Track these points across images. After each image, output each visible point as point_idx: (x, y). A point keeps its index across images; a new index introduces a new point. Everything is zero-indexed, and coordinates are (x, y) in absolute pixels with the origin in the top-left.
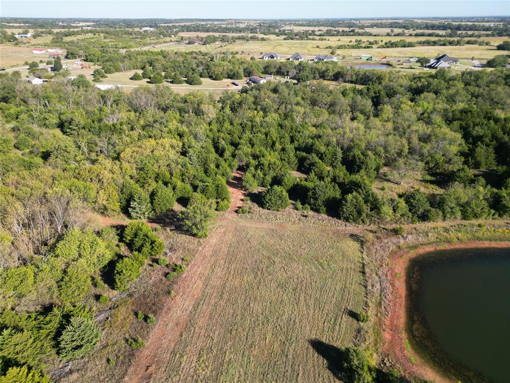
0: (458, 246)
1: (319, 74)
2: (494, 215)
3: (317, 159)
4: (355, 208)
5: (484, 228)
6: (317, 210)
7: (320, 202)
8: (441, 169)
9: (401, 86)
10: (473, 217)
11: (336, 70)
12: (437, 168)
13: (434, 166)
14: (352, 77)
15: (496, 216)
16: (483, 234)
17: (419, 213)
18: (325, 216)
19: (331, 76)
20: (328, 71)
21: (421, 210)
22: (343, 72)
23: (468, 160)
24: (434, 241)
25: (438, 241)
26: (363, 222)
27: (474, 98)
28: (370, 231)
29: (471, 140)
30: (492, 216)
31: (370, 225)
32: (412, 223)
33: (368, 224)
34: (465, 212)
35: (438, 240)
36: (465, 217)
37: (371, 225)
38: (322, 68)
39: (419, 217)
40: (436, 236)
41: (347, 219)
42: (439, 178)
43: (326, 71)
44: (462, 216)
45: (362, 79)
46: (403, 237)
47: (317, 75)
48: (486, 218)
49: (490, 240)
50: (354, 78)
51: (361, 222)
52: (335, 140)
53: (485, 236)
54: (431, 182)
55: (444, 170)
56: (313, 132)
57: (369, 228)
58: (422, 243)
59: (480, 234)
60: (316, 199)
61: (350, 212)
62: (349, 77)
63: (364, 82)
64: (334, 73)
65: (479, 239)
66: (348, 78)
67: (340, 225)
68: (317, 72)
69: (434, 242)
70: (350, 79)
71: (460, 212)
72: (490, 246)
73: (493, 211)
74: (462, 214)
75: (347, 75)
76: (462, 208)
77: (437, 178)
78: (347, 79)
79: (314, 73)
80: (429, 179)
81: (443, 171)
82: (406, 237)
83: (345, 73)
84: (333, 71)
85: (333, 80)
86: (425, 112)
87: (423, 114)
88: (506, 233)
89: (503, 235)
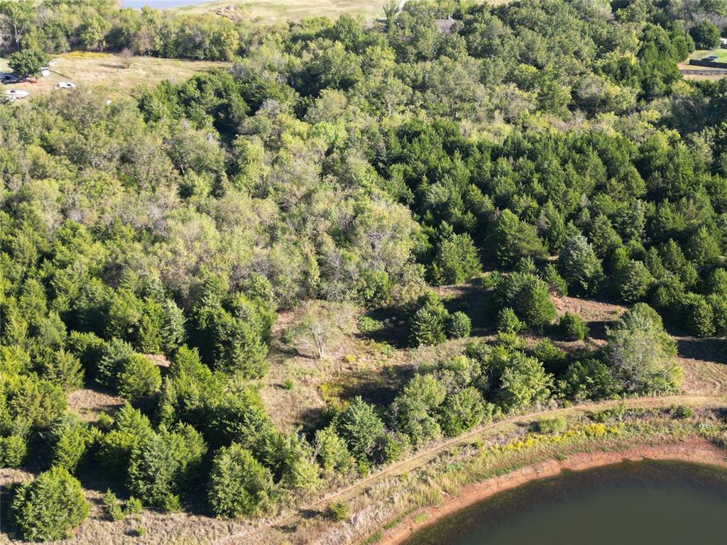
0: (448, 507)
1: (68, 36)
2: (494, 412)
3: (126, 349)
4: (242, 482)
5: (484, 447)
6: (157, 506)
7: (161, 485)
8: (389, 298)
9: (271, 69)
10: (462, 428)
11: (109, 26)
12: (382, 298)
13: (375, 295)
14: (152, 41)
15: (499, 413)
16: (484, 462)
17: (368, 450)
18: (180, 516)
19: (100, 42)
20: (90, 29)
21: (371, 443)
22: (127, 30)
23: (433, 269)
24: (407, 509)
25: (413, 508)
26: (265, 510)
27: (418, 94)
28: (283, 528)
29: (429, 215)
30: (493, 414)
31: (279, 514)
32: (360, 477)
33: (275, 513)
34: (446, 422)
35: (412, 505)
36: (448, 432)
37: (283, 512)
38: (70, 22)
39: (370, 458)
40: (407, 496)
41: (231, 514)
42: (390, 322)
43: (84, 27)
44: (444, 432)
45: (177, 44)
46: (349, 521)
47: (64, 42)
48: (482, 423)
49: (498, 475)
50: (159, 43)
51: (260, 513)
52: (156, 276)
53: (488, 467)
54: (377, 336)
55: (395, 300)
56: (99, 257)
57: (279, 521)
58: (385, 523)
59: (477, 467)
60: (151, 480)
61: (234, 494)
62: (147, 41)
63: (186, 50)
64: (106, 32)
65: (479, 477)
66: (144, 45)
67: (217, 533)
68: (60, 33)
69: (406, 513)
70: (149, 47)
71: (438, 425)
72: (499, 490)
73: (491, 406)
74: (443, 429)
75: (140, 38)
76: (439, 417)
77: (385, 324)
78: (142, 49)
79: (54, 37)
80: (371, 328)
81: (393, 302)
82: (355, 519)
83: (132, 31)
84: (103, 27)
85: (108, 50)
86: (333, 147)
87: (329, 153)
88: (519, 449)
89: (516, 454)
